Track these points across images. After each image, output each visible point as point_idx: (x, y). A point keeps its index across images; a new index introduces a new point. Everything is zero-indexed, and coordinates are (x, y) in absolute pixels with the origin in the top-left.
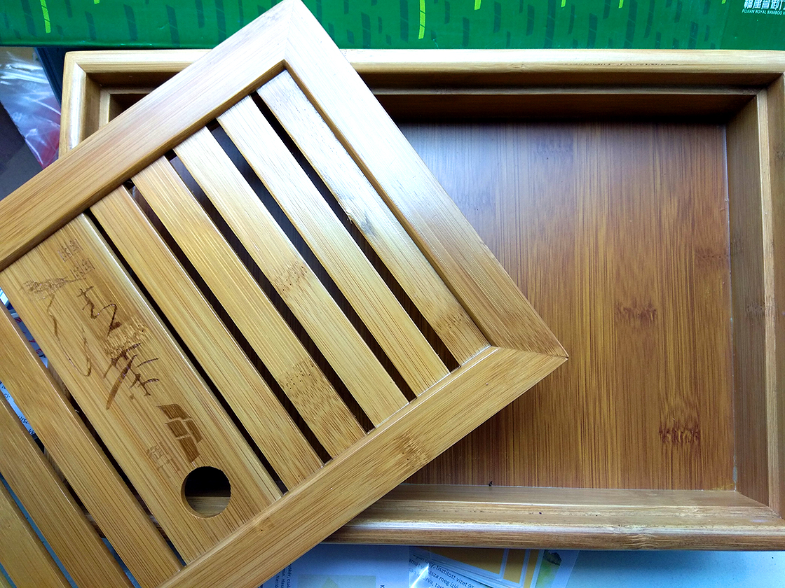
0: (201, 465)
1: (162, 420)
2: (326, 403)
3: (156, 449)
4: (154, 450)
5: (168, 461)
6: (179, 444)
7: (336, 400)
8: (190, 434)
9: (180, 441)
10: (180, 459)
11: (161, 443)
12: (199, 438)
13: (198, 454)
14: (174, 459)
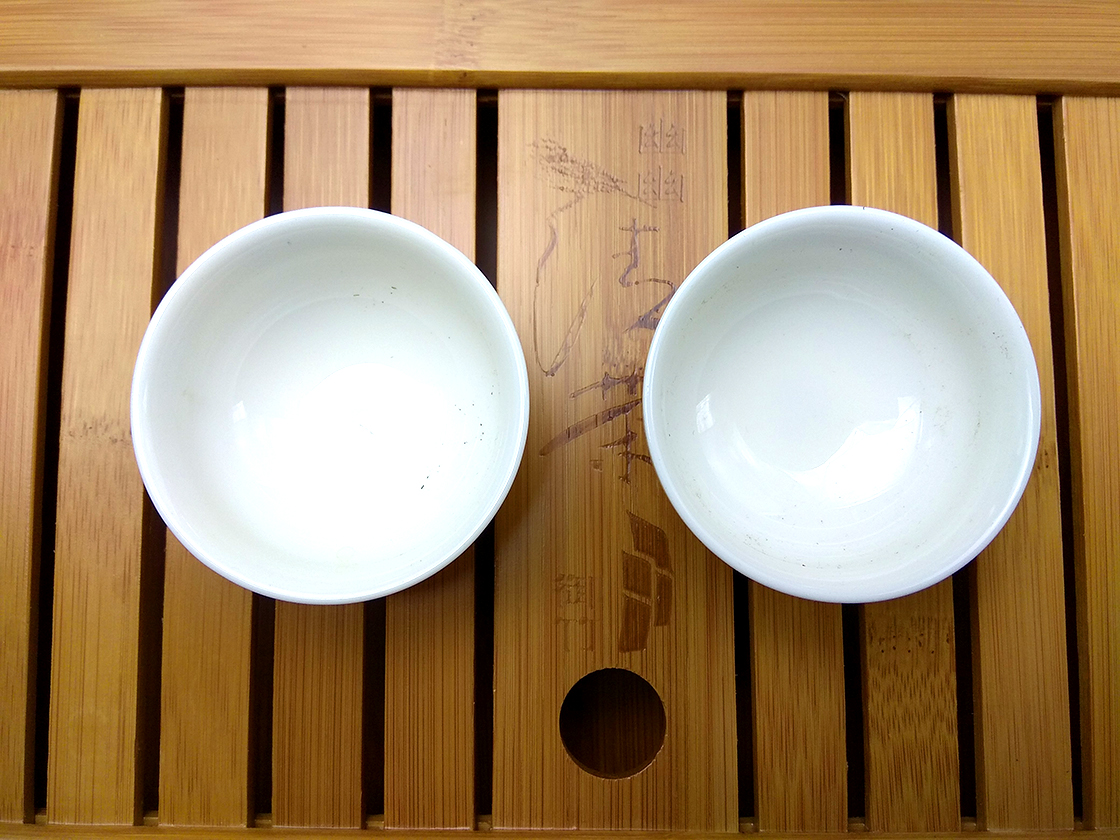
0: (636, 670)
1: (621, 540)
2: (929, 723)
3: (577, 585)
4: (573, 583)
5: (584, 621)
6: (622, 605)
7: (949, 728)
8: (652, 602)
9: (629, 601)
10: (606, 631)
11: (592, 579)
12: (663, 619)
13: (643, 645)
14: (597, 624)
